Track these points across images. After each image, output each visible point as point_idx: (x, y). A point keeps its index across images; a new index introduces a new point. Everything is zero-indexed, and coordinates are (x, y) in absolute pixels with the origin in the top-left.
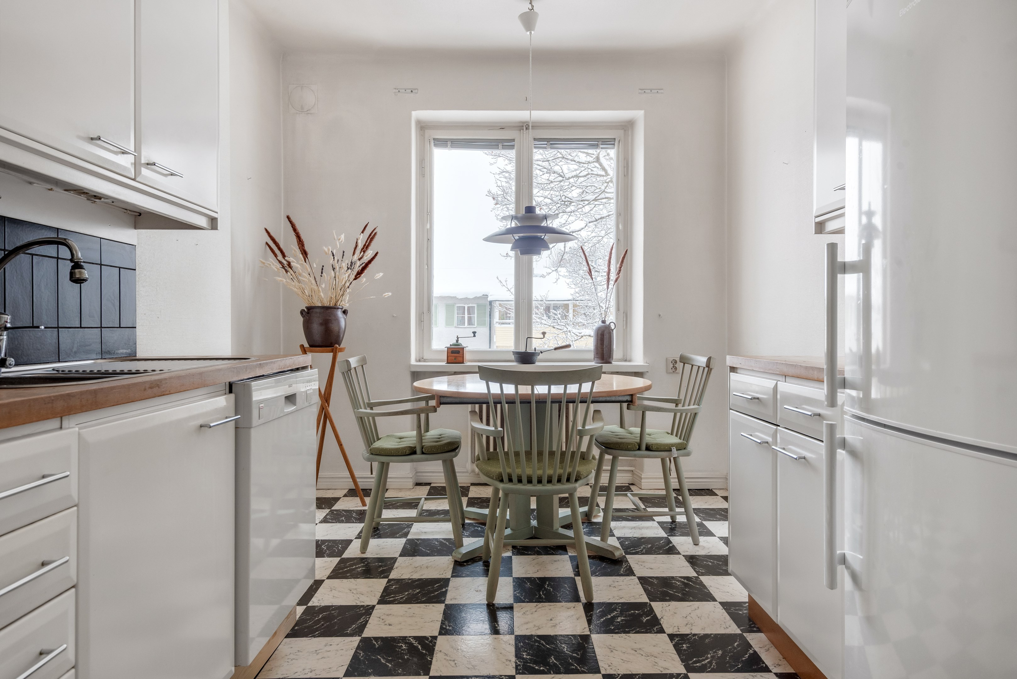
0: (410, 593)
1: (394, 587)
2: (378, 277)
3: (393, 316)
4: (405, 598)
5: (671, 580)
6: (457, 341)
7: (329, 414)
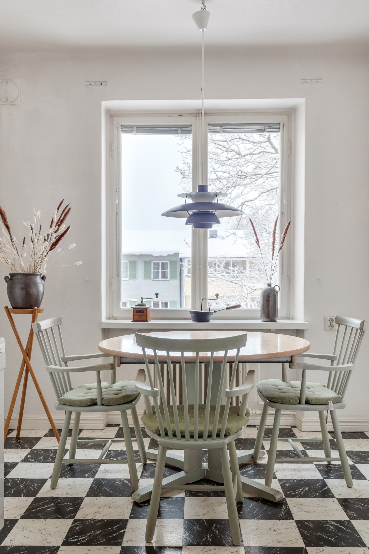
0: (92, 534)
1: (78, 527)
2: (72, 248)
3: (86, 281)
4: (86, 540)
5: (325, 524)
6: (142, 302)
7: (30, 366)
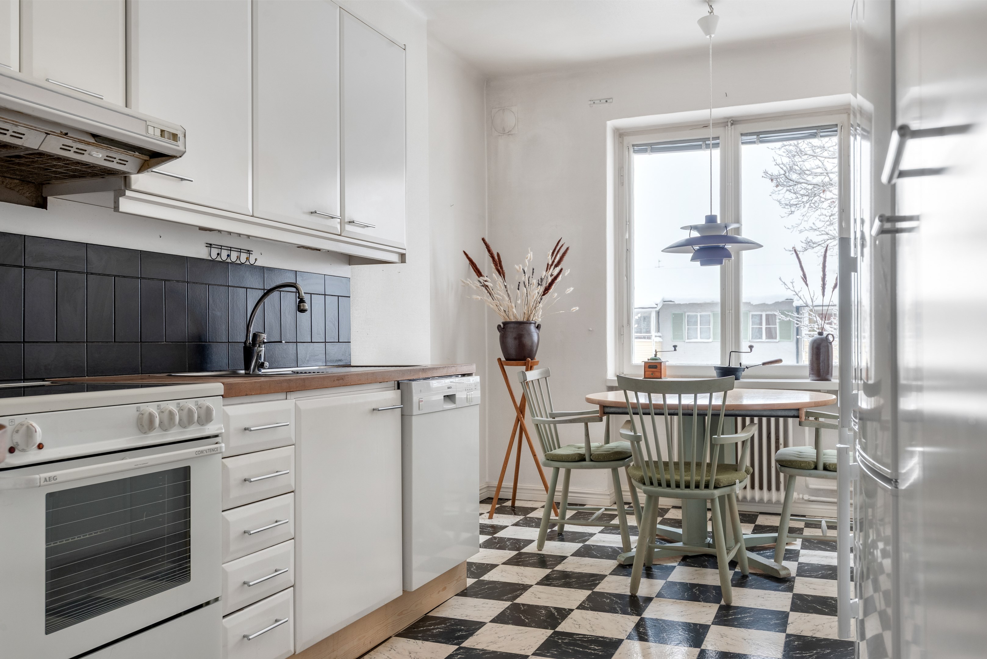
2: (569, 292)
3: (590, 330)
6: (656, 355)
7: (523, 425)
